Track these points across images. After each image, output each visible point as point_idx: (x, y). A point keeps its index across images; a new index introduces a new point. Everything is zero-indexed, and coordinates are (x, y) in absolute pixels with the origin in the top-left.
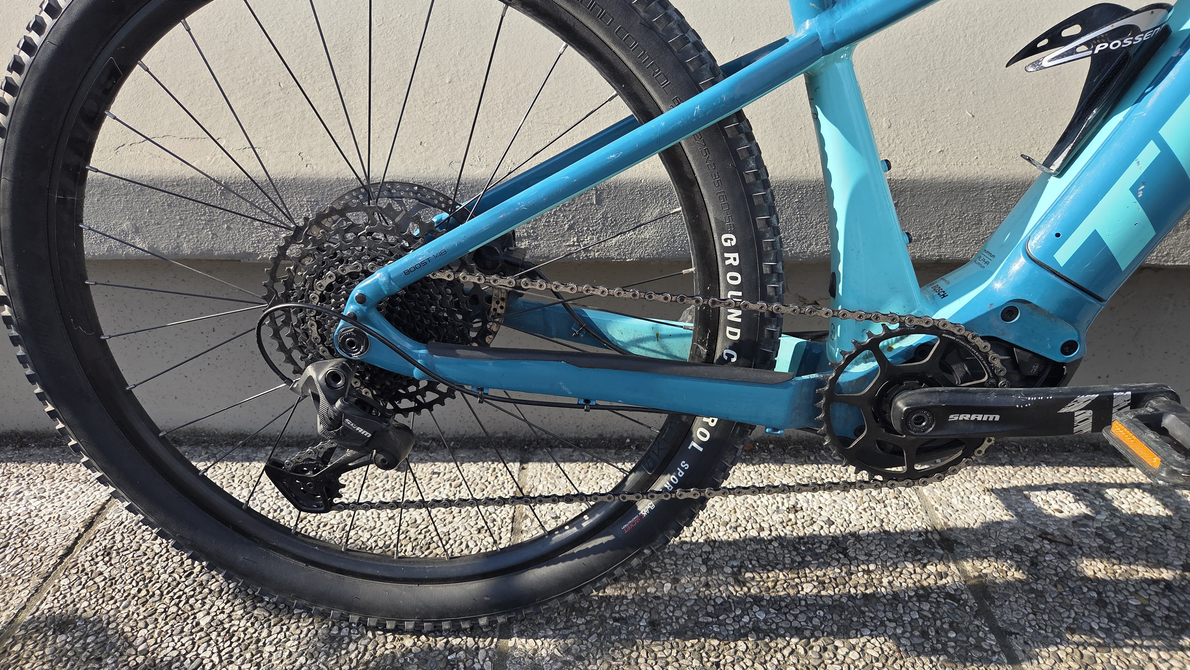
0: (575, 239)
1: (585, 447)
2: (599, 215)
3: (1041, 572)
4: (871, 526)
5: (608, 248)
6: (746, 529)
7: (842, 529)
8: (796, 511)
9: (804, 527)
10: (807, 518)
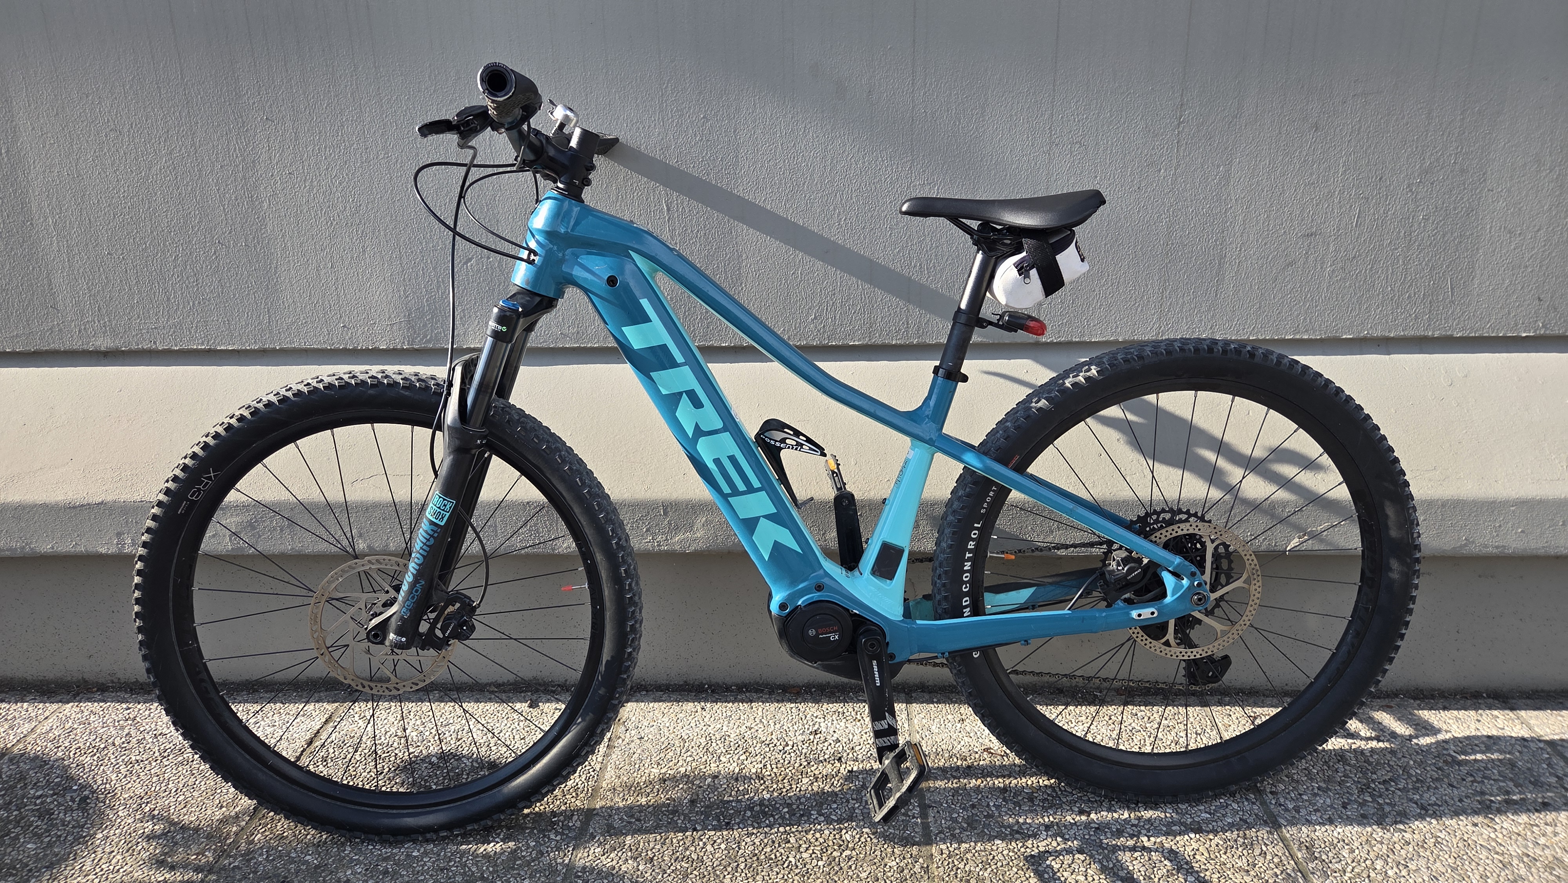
1: (673, 691)
2: (666, 522)
3: (972, 772)
4: (865, 743)
5: (674, 544)
6: (775, 745)
7: (844, 745)
8: (816, 734)
9: (817, 744)
10: (822, 738)
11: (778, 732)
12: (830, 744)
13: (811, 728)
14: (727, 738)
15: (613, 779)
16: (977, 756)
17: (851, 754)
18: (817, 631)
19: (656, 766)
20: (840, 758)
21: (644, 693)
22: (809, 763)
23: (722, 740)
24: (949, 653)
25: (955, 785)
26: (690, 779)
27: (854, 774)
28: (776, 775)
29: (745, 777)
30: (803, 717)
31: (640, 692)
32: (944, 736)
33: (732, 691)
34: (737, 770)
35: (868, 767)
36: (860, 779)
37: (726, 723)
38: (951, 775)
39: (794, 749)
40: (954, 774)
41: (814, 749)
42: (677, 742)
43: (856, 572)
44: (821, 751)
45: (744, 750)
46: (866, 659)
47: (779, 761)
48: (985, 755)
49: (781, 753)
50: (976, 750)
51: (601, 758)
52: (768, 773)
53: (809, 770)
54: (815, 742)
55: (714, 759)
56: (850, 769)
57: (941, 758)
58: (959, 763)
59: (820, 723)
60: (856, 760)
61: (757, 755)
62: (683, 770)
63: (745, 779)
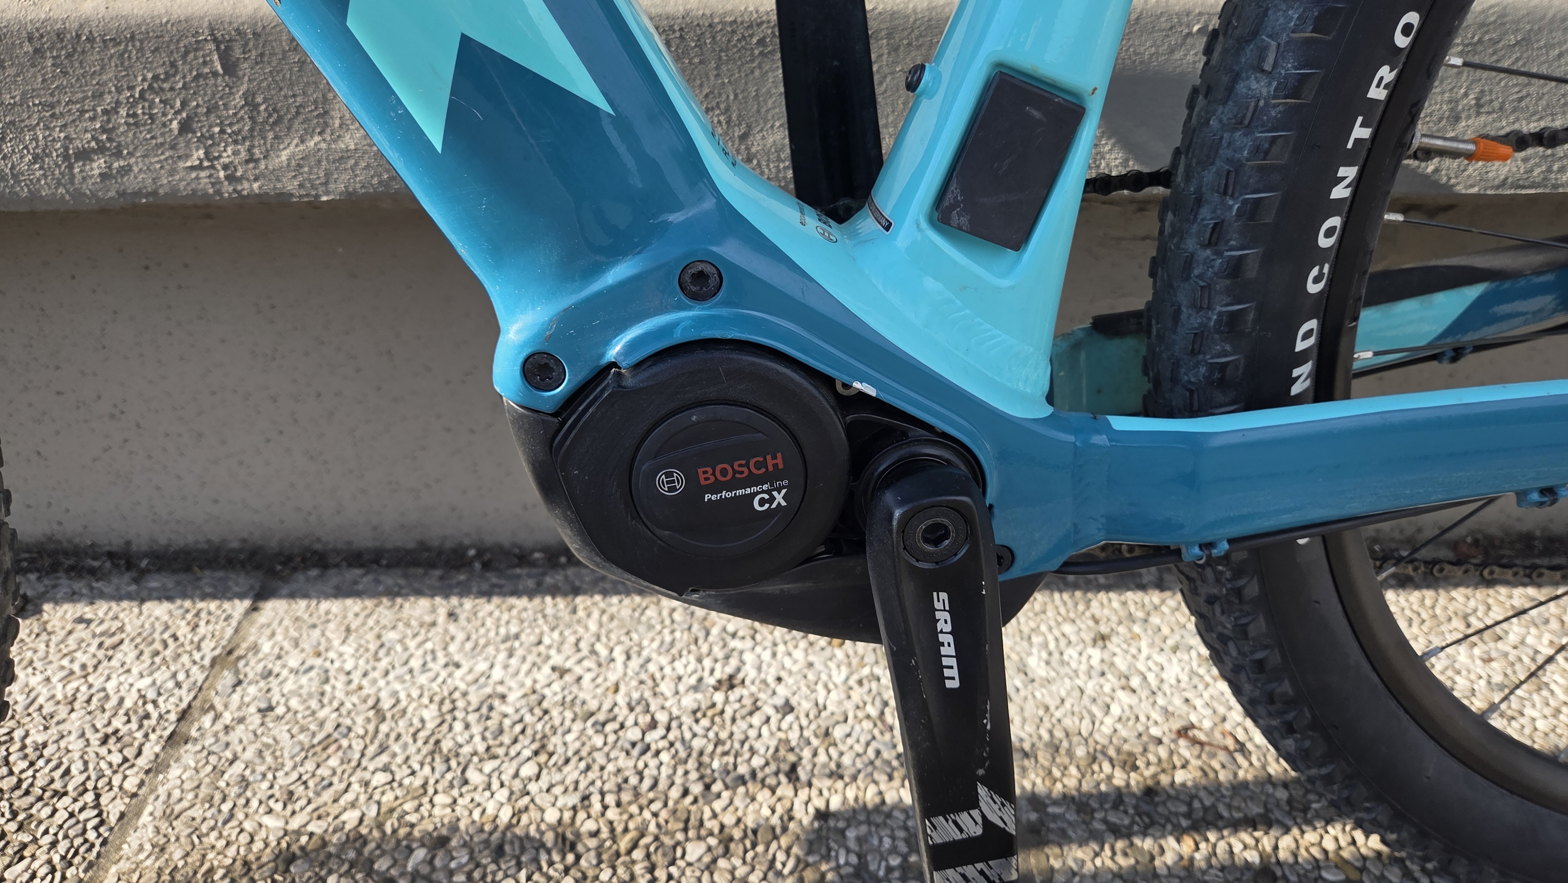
0: (201, 153)
1: (389, 566)
2: (238, 100)
3: (1160, 809)
4: (860, 714)
5: (276, 174)
6: (622, 726)
7: (804, 722)
8: (732, 687)
9: (734, 720)
10: (747, 702)
11: (634, 683)
12: (768, 720)
13: (718, 666)
14: (496, 703)
15: (142, 856)
16: (1163, 752)
17: (821, 751)
18: (692, 478)
19: (278, 807)
20: (794, 768)
21: (314, 572)
22: (708, 787)
23: (484, 710)
24: (1230, 541)
25: (1122, 861)
26: (367, 850)
27: (832, 823)
28: (612, 830)
29: (525, 841)
30: (701, 635)
31: (306, 568)
32: (1062, 688)
33: (533, 564)
34: (505, 815)
35: (870, 796)
36: (852, 845)
37: (502, 656)
38: (1105, 821)
39: (671, 736)
40: (1113, 818)
41: (723, 735)
42: (360, 720)
43: (866, 223)
44: (743, 743)
45: (535, 746)
46: (909, 589)
47: (626, 781)
48: (1184, 749)
49: (635, 752)
50: (1155, 731)
51: (136, 781)
52: (591, 825)
53: (707, 813)
54: (728, 715)
55: (449, 776)
56: (820, 803)
57: (1066, 761)
58: (1119, 779)
59: (741, 653)
60: (836, 774)
61: (567, 761)
62: (351, 818)
63: (523, 849)
